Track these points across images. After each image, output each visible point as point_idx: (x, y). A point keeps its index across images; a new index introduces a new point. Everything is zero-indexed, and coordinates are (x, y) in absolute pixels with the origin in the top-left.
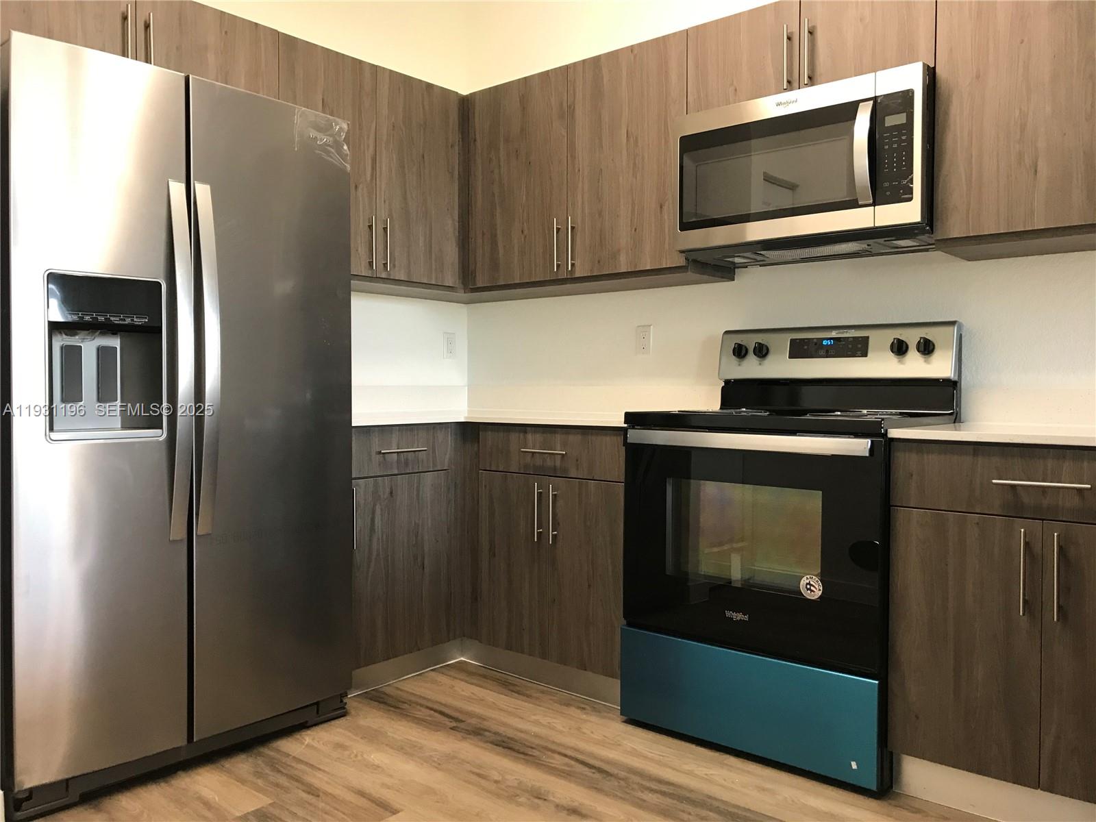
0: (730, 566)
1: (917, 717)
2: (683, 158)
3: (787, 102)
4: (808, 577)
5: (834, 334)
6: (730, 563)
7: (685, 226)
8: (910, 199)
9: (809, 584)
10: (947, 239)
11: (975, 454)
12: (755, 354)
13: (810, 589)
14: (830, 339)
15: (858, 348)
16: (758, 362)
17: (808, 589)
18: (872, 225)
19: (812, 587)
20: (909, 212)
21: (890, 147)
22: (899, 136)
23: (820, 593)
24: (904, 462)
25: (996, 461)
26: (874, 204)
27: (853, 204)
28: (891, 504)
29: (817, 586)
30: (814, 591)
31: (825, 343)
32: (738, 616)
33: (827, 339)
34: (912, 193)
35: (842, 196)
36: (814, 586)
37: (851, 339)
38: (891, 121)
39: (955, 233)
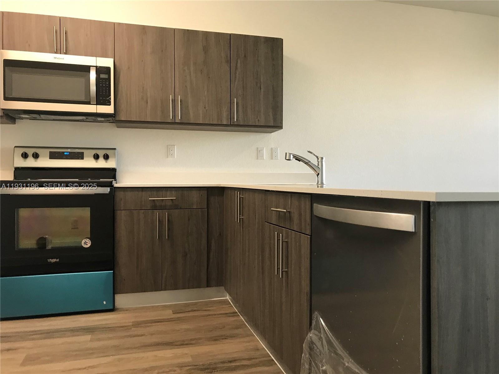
0: (46, 243)
1: (124, 280)
2: (5, 69)
3: (59, 58)
4: (85, 239)
5: (69, 150)
6: (46, 241)
7: (6, 99)
8: (110, 105)
9: (86, 242)
10: (120, 120)
11: (142, 191)
12: (33, 157)
13: (86, 244)
14: (68, 152)
15: (80, 156)
16: (35, 161)
17: (85, 244)
18: (96, 112)
19: (87, 243)
20: (109, 109)
21: (102, 85)
22: (106, 82)
23: (90, 244)
24: (119, 195)
25: (149, 193)
26: (97, 104)
27: (88, 103)
28: (115, 209)
29: (89, 242)
30: (87, 244)
31: (65, 153)
32: (54, 260)
33: (66, 152)
34: (111, 103)
35: (83, 99)
36: (87, 242)
37: (77, 153)
38: (102, 76)
39: (123, 119)
